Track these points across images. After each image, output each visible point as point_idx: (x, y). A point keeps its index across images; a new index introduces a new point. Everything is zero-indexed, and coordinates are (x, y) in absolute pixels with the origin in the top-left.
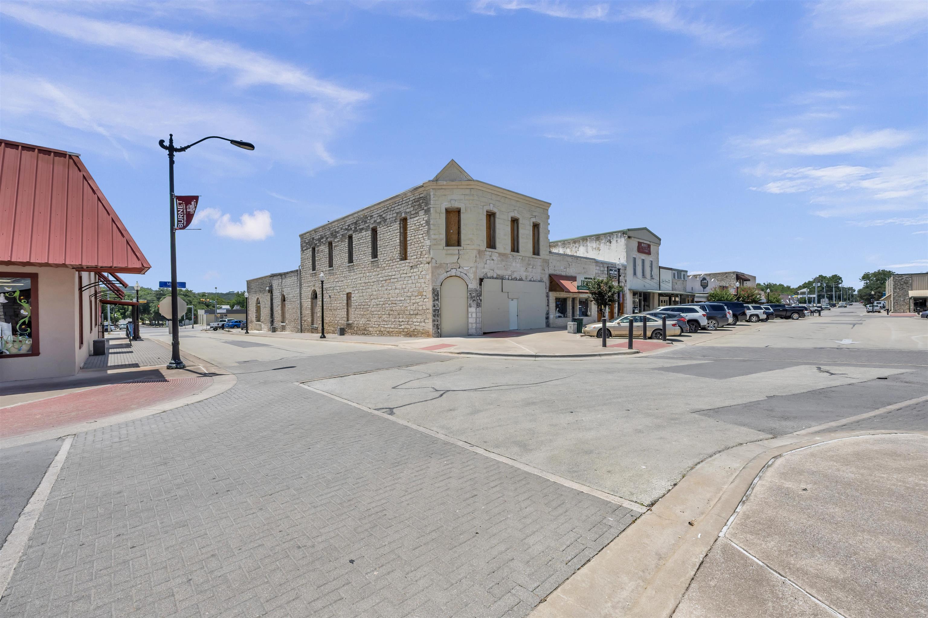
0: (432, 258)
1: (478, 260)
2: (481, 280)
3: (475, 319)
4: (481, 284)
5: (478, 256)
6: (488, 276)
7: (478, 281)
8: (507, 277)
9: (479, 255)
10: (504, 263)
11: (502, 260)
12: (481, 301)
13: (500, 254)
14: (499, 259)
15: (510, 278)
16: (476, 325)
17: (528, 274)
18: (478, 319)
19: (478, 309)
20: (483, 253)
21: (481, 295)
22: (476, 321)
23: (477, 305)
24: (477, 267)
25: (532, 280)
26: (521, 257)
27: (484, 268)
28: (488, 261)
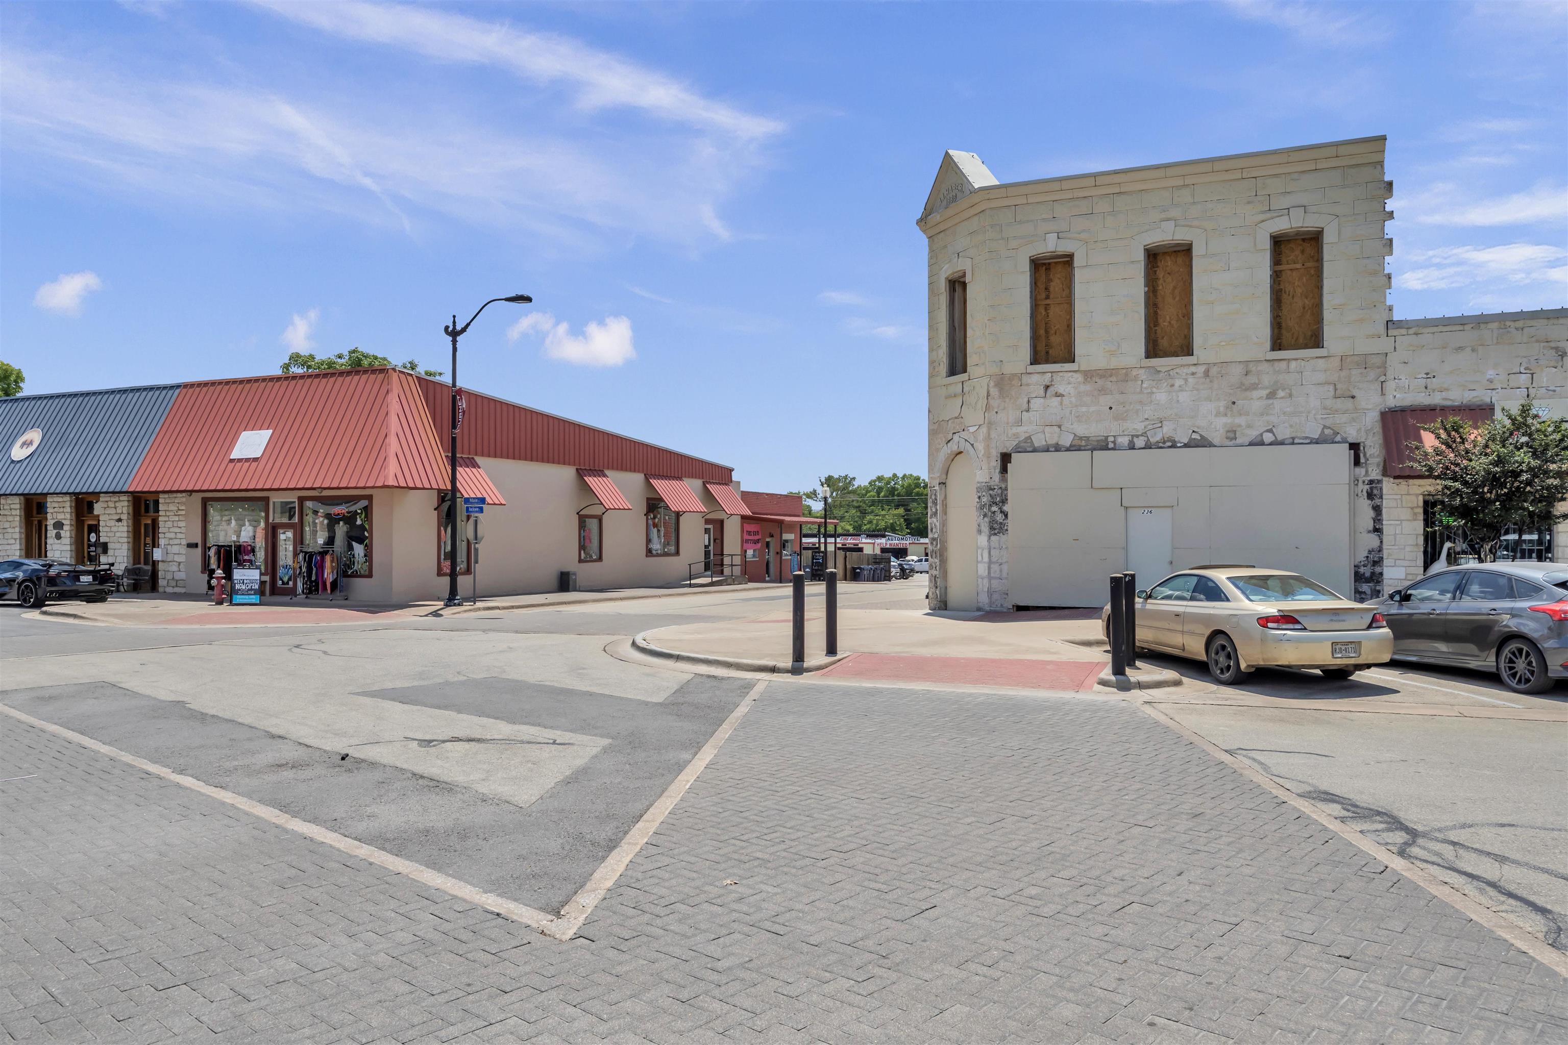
1: (994, 403)
2: (1006, 458)
3: (986, 565)
4: (1004, 470)
5: (994, 392)
6: (1036, 445)
7: (996, 464)
8: (1124, 441)
9: (1001, 390)
10: (1106, 400)
11: (1103, 391)
12: (1006, 516)
13: (1089, 375)
14: (1088, 387)
15: (1140, 442)
16: (990, 582)
17: (1241, 421)
18: (995, 567)
19: (993, 538)
20: (1016, 382)
21: (1004, 501)
22: (989, 573)
23: (992, 528)
24: (990, 424)
25: (1268, 438)
26: (1201, 370)
27: (1020, 422)
28: (1036, 404)
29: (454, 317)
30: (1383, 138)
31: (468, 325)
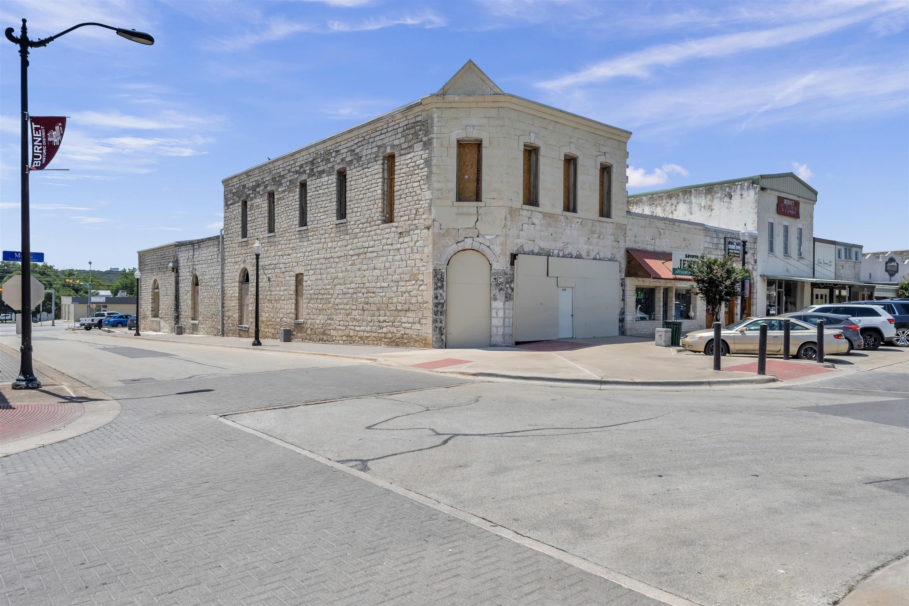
0: (434, 220)
1: (509, 223)
2: (514, 257)
3: (502, 320)
4: (512, 264)
5: (508, 217)
6: (525, 250)
7: (508, 259)
8: (556, 252)
9: (511, 216)
10: (551, 230)
11: (549, 225)
12: (512, 290)
13: (545, 215)
14: (544, 222)
15: (561, 255)
16: (504, 329)
17: (591, 247)
18: (507, 320)
19: (507, 303)
20: (517, 213)
21: (512, 281)
22: (504, 324)
23: (506, 297)
24: (506, 236)
25: (598, 257)
26: (580, 220)
27: (518, 237)
28: (526, 227)
29: (24, 21)
30: (631, 133)
31: (51, 39)
